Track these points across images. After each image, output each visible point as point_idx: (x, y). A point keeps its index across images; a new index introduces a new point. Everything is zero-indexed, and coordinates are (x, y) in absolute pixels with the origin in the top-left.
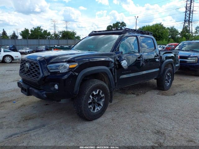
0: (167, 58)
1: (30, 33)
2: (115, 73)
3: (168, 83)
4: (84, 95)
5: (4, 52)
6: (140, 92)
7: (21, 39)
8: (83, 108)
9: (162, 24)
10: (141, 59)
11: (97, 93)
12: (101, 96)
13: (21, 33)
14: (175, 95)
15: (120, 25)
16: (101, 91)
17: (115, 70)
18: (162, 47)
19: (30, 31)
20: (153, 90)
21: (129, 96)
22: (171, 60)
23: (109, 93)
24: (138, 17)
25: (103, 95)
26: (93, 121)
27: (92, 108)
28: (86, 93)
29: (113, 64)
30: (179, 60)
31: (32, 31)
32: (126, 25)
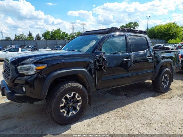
0: (164, 58)
1: (51, 34)
2: (95, 74)
3: (165, 85)
4: (54, 98)
5: (21, 51)
6: (133, 94)
7: (42, 40)
8: (53, 112)
9: (175, 23)
10: (129, 59)
11: (72, 96)
12: (77, 99)
13: (43, 34)
14: (171, 98)
15: (132, 25)
16: (77, 94)
17: (95, 71)
18: (174, 45)
19: (51, 33)
20: (149, 92)
21: (120, 97)
22: (170, 60)
23: (87, 97)
24: (149, 17)
25: (80, 98)
26: (67, 125)
27: (66, 112)
28: (57, 96)
29: (93, 65)
30: (181, 60)
31: (52, 32)
32: (139, 25)
